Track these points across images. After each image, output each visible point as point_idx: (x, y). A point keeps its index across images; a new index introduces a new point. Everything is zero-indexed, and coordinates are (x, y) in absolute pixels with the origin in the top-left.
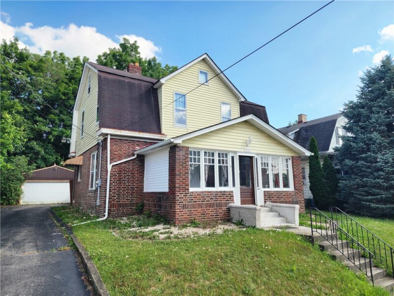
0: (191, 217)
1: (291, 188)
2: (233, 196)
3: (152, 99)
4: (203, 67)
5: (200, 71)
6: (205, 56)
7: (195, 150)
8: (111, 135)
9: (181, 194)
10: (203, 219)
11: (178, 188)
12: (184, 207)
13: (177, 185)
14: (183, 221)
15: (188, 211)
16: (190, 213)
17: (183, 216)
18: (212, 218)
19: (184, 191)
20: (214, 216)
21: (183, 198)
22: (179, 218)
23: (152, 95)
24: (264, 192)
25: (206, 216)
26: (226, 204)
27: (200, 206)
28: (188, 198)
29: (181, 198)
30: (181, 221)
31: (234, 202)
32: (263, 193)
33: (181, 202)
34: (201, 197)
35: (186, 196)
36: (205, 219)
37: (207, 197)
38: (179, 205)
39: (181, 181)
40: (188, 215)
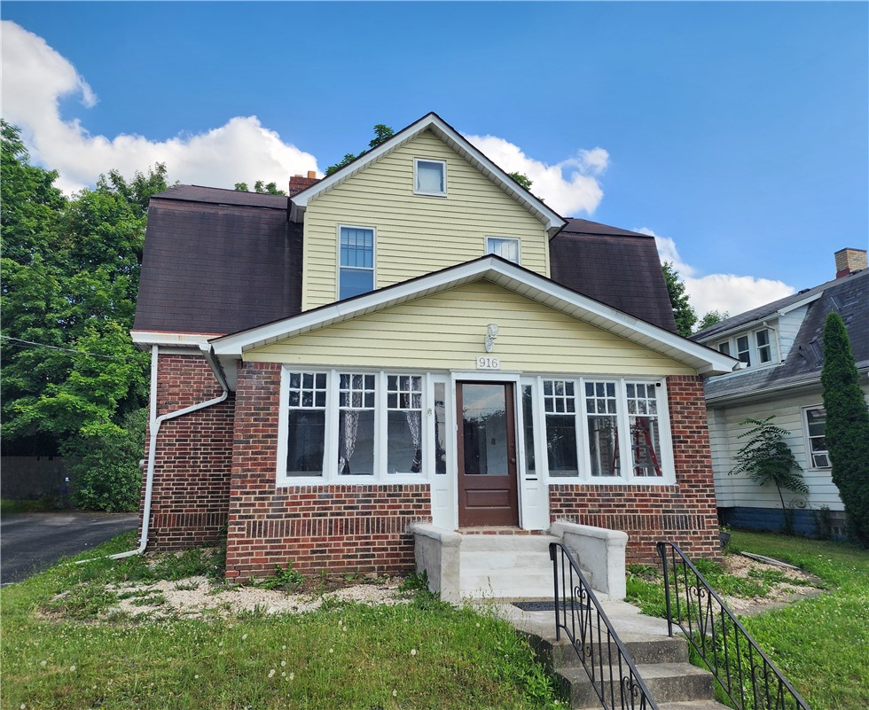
0: (278, 560)
1: (668, 478)
2: (429, 501)
3: (287, 249)
4: (430, 151)
5: (420, 164)
6: (430, 120)
7: (310, 373)
8: (160, 347)
9: (248, 493)
10: (319, 564)
11: (240, 476)
12: (256, 529)
13: (236, 470)
14: (250, 568)
15: (267, 541)
16: (272, 547)
17: (251, 554)
18: (349, 563)
19: (256, 487)
20: (356, 557)
21: (253, 505)
22: (237, 561)
23: (286, 241)
24: (551, 487)
25: (329, 557)
26: (400, 524)
27: (309, 527)
28: (270, 505)
29: (246, 505)
30: (244, 568)
31: (430, 519)
32: (547, 491)
33: (246, 517)
34: (315, 503)
35: (263, 499)
36: (324, 564)
37: (333, 502)
38: (237, 524)
39: (251, 459)
40: (267, 554)
